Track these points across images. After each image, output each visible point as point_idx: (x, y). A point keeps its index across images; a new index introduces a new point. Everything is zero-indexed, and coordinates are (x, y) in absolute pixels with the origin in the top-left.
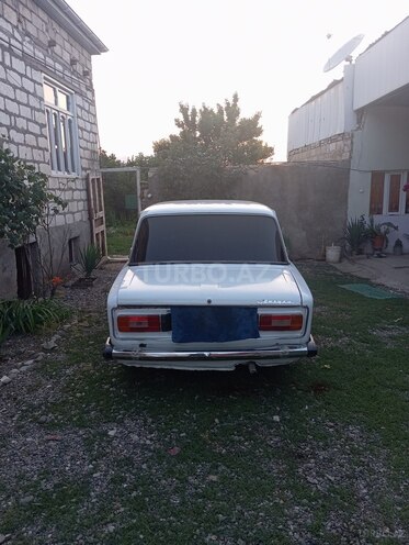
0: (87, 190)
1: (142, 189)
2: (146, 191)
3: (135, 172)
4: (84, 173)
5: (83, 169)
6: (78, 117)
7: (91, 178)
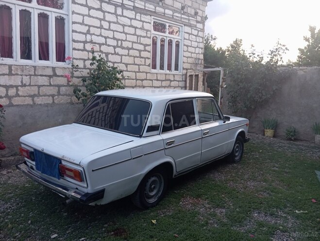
0: (186, 81)
1: (222, 82)
2: (224, 83)
3: (220, 71)
4: (185, 71)
5: (184, 69)
6: (184, 39)
7: (188, 75)
